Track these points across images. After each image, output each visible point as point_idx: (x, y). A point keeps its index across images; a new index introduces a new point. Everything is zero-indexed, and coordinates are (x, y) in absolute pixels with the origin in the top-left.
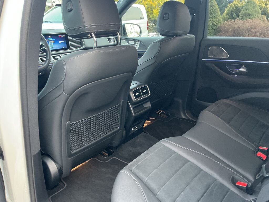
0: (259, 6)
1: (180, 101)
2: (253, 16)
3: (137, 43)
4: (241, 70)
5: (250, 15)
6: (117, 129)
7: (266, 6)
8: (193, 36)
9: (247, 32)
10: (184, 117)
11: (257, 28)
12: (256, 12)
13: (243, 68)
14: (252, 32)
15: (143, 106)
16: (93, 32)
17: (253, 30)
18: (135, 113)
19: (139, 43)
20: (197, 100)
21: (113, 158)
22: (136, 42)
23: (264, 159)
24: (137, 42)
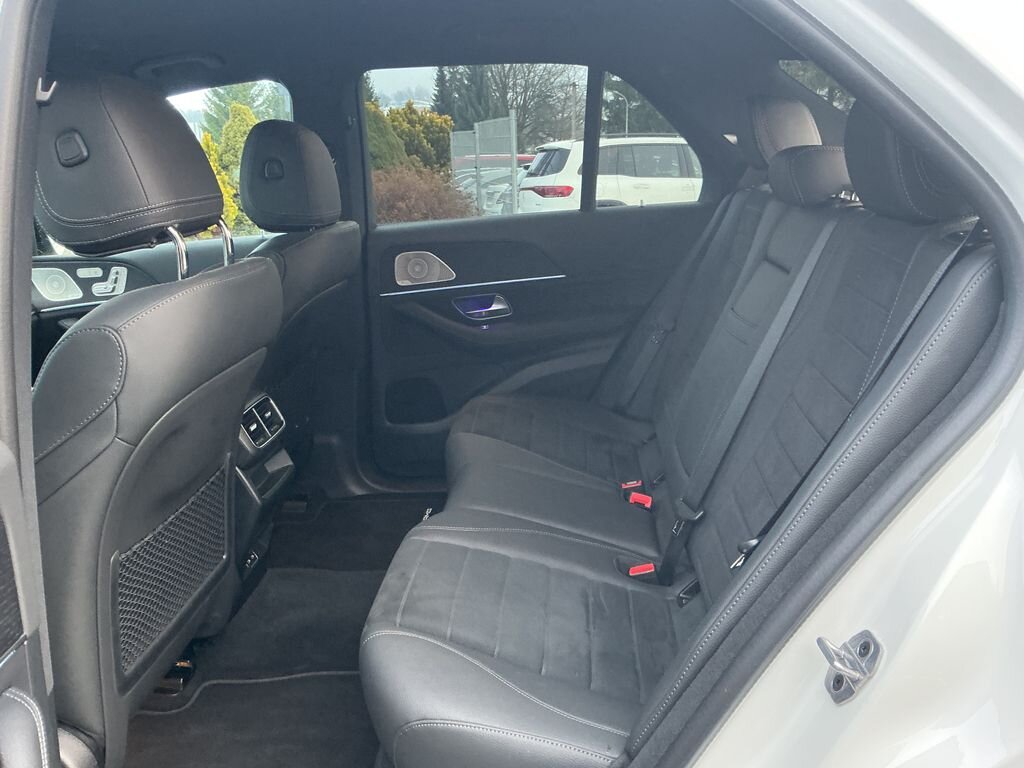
0: (395, 128)
1: (335, 440)
2: (386, 160)
3: (117, 273)
4: (495, 307)
5: (375, 158)
6: (222, 562)
7: (414, 127)
8: (353, 224)
9: (384, 212)
10: (358, 491)
11: (411, 197)
12: (391, 146)
13: (500, 302)
14: (400, 210)
15: (266, 471)
16: (171, 226)
17: (401, 204)
18: (260, 493)
19: (123, 271)
20: (388, 424)
21: (205, 688)
22: (109, 271)
23: (648, 505)
24: (114, 270)
